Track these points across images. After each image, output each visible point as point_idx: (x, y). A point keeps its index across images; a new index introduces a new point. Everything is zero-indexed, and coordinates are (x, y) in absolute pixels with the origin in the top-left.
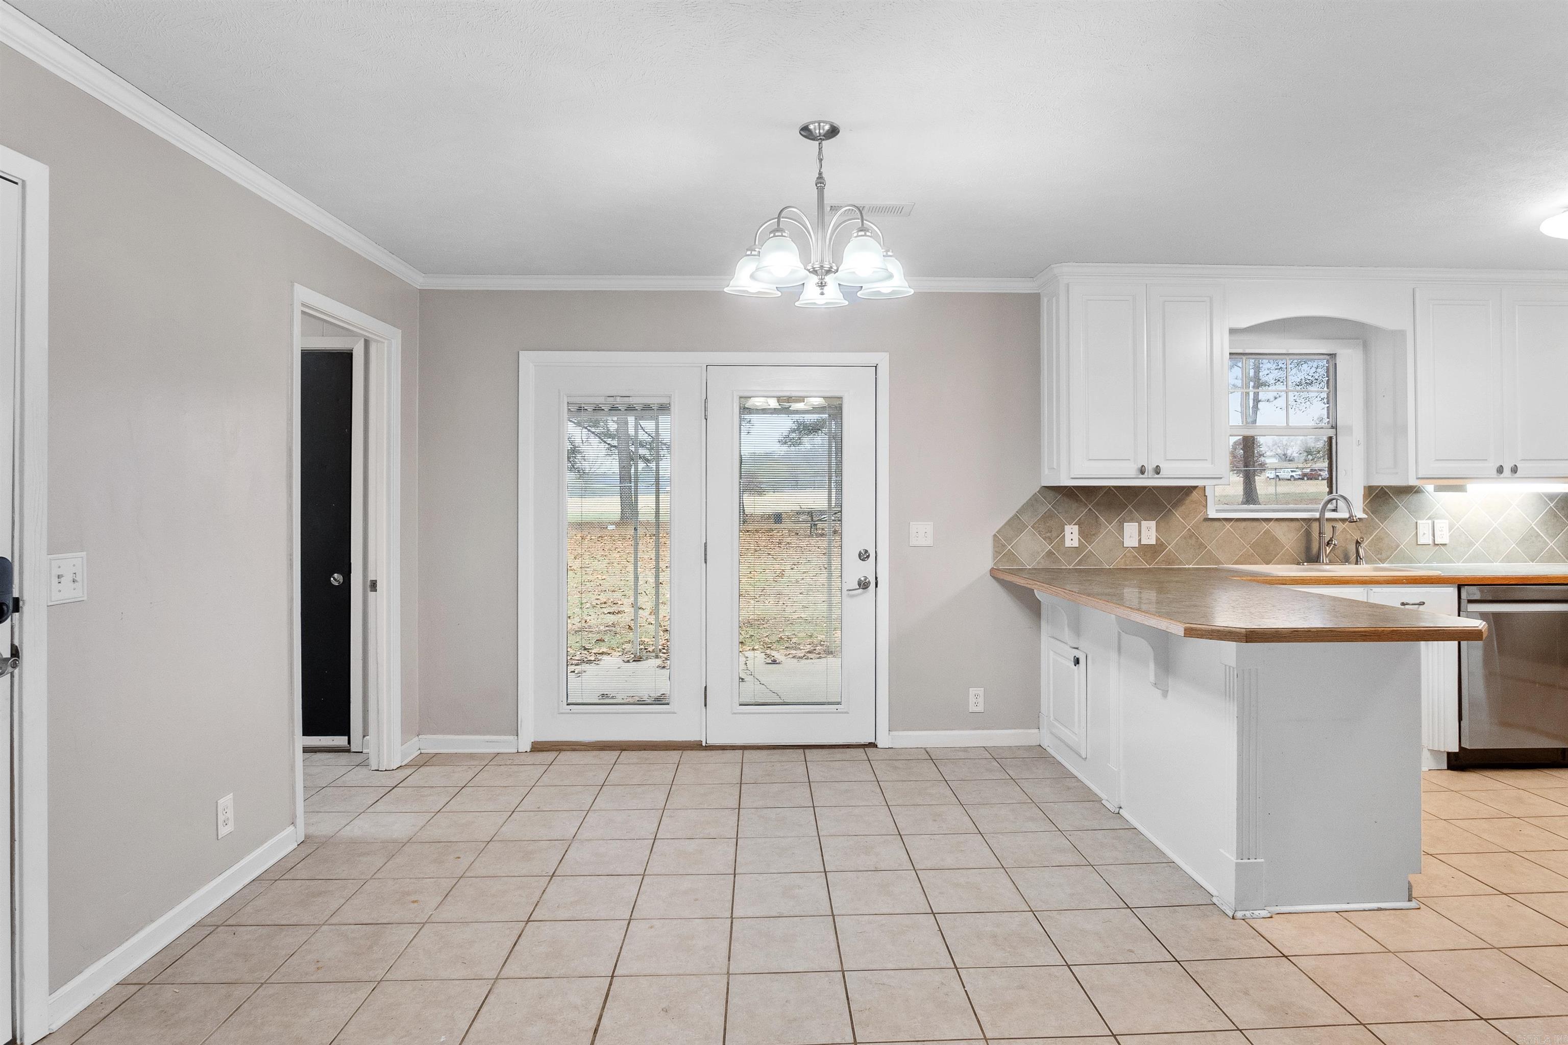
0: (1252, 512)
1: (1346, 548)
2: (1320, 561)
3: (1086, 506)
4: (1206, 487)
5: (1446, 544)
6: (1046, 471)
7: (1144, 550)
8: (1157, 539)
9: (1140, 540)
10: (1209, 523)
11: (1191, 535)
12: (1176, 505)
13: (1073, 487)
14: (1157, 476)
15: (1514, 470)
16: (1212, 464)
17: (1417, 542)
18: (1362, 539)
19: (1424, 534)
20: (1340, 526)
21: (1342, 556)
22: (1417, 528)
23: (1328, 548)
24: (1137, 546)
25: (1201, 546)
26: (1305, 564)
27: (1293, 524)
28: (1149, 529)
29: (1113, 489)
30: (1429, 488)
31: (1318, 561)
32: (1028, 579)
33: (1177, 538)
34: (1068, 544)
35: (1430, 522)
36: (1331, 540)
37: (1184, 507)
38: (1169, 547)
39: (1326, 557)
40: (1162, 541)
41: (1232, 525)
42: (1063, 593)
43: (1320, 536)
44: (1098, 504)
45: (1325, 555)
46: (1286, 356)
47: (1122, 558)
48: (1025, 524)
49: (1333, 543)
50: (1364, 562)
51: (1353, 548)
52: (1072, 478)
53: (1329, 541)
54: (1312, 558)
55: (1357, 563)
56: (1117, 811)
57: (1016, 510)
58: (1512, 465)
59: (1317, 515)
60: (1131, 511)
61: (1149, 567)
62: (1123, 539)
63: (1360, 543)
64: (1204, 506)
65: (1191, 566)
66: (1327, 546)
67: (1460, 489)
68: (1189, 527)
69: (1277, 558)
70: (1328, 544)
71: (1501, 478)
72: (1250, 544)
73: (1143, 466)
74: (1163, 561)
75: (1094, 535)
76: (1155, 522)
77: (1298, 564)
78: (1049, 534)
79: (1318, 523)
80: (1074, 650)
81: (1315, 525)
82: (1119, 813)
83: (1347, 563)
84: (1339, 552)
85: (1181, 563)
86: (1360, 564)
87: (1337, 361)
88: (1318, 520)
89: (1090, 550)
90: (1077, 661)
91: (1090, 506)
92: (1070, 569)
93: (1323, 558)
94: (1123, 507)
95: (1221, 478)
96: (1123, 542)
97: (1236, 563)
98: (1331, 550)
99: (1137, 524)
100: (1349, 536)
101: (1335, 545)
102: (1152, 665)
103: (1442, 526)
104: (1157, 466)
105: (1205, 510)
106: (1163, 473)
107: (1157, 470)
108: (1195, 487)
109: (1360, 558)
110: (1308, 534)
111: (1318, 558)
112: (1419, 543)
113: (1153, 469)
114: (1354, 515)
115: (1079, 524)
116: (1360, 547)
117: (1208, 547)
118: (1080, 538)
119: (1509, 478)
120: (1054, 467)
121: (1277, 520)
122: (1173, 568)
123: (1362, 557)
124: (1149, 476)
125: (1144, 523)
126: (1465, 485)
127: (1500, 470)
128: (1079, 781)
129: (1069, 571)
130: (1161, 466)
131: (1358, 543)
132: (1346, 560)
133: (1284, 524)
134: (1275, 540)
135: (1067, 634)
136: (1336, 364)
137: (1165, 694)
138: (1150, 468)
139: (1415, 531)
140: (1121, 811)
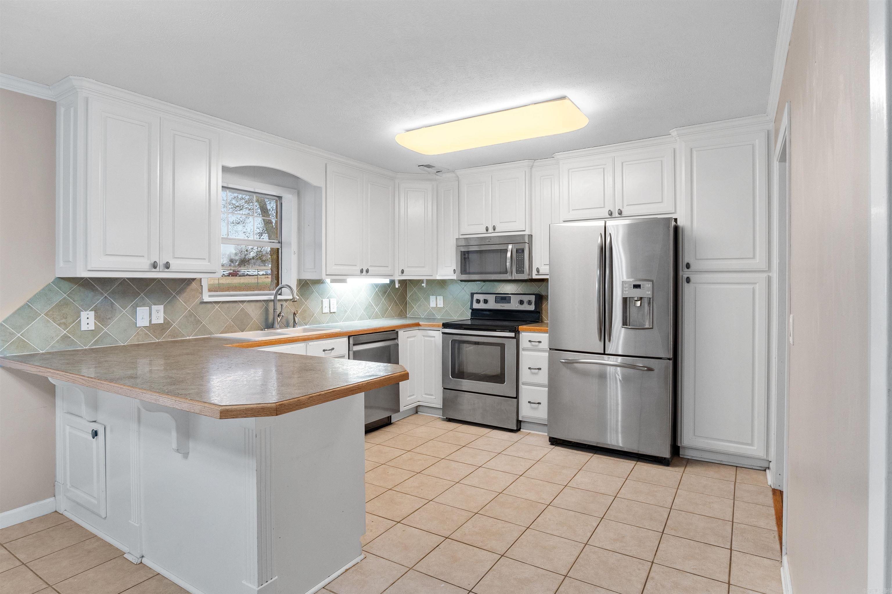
0: (232, 296)
1: (288, 318)
2: (274, 327)
3: (102, 294)
4: (202, 279)
5: (335, 312)
6: (62, 264)
7: (153, 328)
8: (165, 319)
9: (150, 321)
10: (203, 305)
11: (191, 314)
12: (179, 293)
13: (90, 278)
14: (167, 270)
15: (367, 271)
16: (209, 262)
17: (322, 312)
18: (297, 312)
19: (326, 307)
20: (285, 304)
21: (285, 323)
22: (322, 304)
23: (279, 318)
24: (148, 325)
25: (198, 322)
26: (266, 329)
27: (258, 304)
28: (158, 311)
29: (127, 280)
30: (328, 280)
31: (273, 327)
32: (39, 366)
33: (180, 317)
34: (84, 327)
35: (328, 300)
36: (280, 313)
37: (185, 294)
38: (174, 325)
39: (278, 324)
40: (168, 321)
41: (219, 306)
42: (80, 380)
43: (274, 311)
44: (113, 293)
45: (277, 323)
46: (253, 194)
47: (135, 336)
48: (37, 312)
49: (282, 315)
50: (298, 326)
51: (291, 317)
52: (89, 270)
53: (279, 314)
54: (269, 326)
55: (294, 327)
56: (139, 562)
57: (27, 300)
58: (366, 269)
59: (272, 297)
60: (143, 298)
61: (158, 341)
62: (136, 321)
63: (296, 314)
64: (200, 293)
65: (191, 338)
66: (278, 317)
67: (344, 281)
68: (189, 309)
69: (248, 327)
70: (279, 316)
71: (362, 275)
72: (231, 318)
73: (155, 262)
74: (169, 335)
75: (109, 318)
76: (163, 306)
77: (262, 330)
78: (64, 320)
79: (273, 303)
80: (92, 423)
81: (271, 304)
82: (141, 563)
83: (289, 327)
84: (284, 320)
85: (183, 336)
86: (296, 327)
87: (283, 201)
88: (273, 301)
89: (106, 332)
90: (95, 434)
91: (106, 295)
92: (86, 350)
93: (276, 325)
94: (136, 295)
95: (215, 273)
96: (136, 323)
97: (222, 333)
98: (281, 320)
99: (149, 307)
100: (289, 310)
101: (282, 316)
102: (174, 434)
103: (333, 301)
104: (167, 262)
105: (201, 296)
106: (172, 268)
107: (167, 266)
108: (194, 279)
109: (296, 324)
110: (267, 310)
111: (273, 325)
112: (323, 312)
113: (164, 264)
114: (295, 297)
115: (95, 310)
116: (296, 317)
117: (203, 323)
118: (97, 322)
119: (365, 275)
120: (70, 260)
121: (249, 301)
122: (178, 340)
123: (297, 323)
124: (160, 270)
125: (153, 307)
126: (347, 279)
127: (362, 271)
128: (99, 539)
129: (85, 352)
130: (170, 262)
131: (294, 314)
132: (287, 326)
133: (253, 304)
134: (247, 315)
135: (84, 410)
136: (282, 203)
137: (186, 455)
138: (161, 264)
139: (321, 306)
140: (144, 561)
